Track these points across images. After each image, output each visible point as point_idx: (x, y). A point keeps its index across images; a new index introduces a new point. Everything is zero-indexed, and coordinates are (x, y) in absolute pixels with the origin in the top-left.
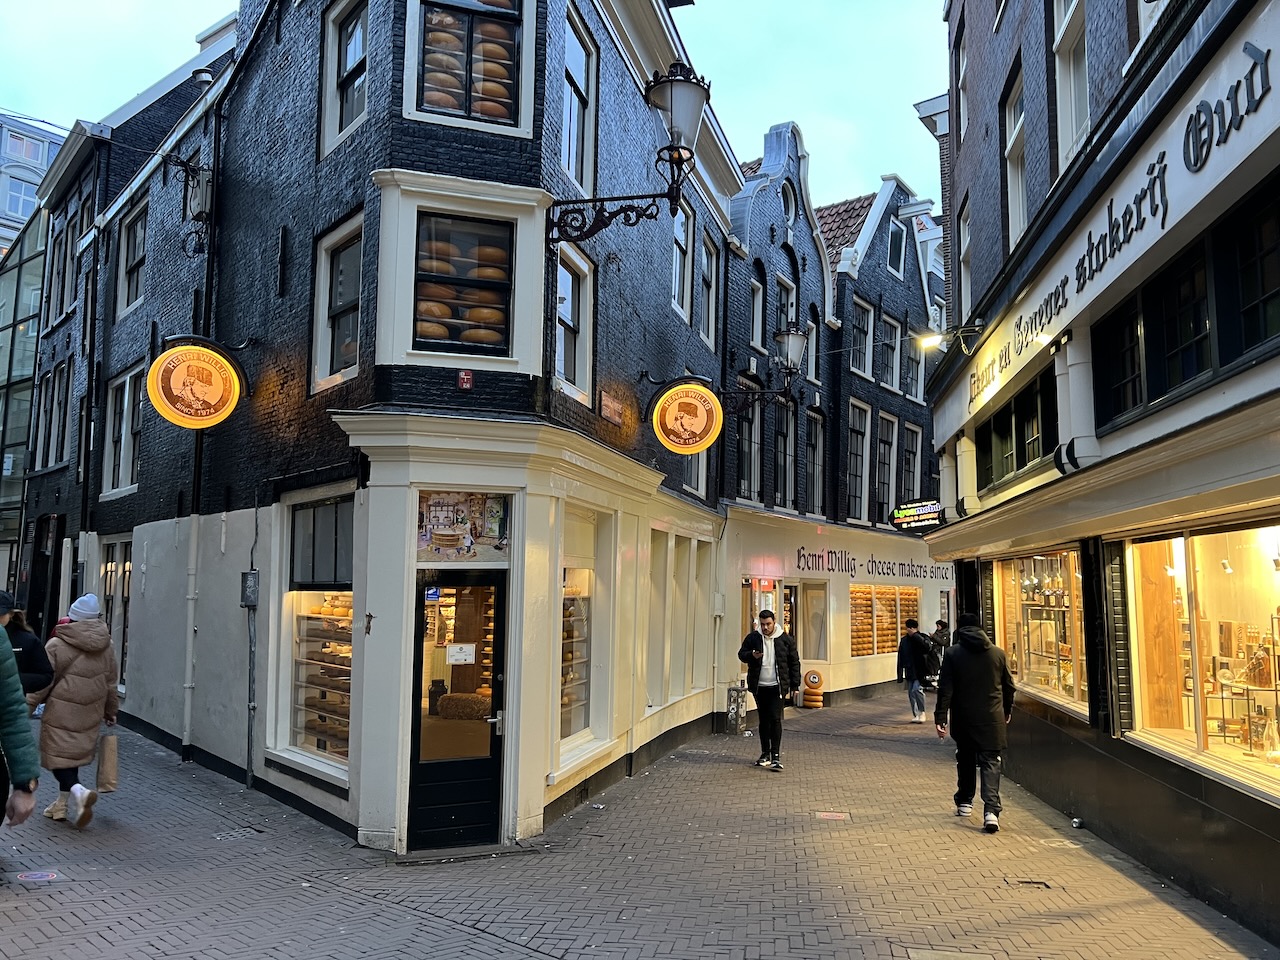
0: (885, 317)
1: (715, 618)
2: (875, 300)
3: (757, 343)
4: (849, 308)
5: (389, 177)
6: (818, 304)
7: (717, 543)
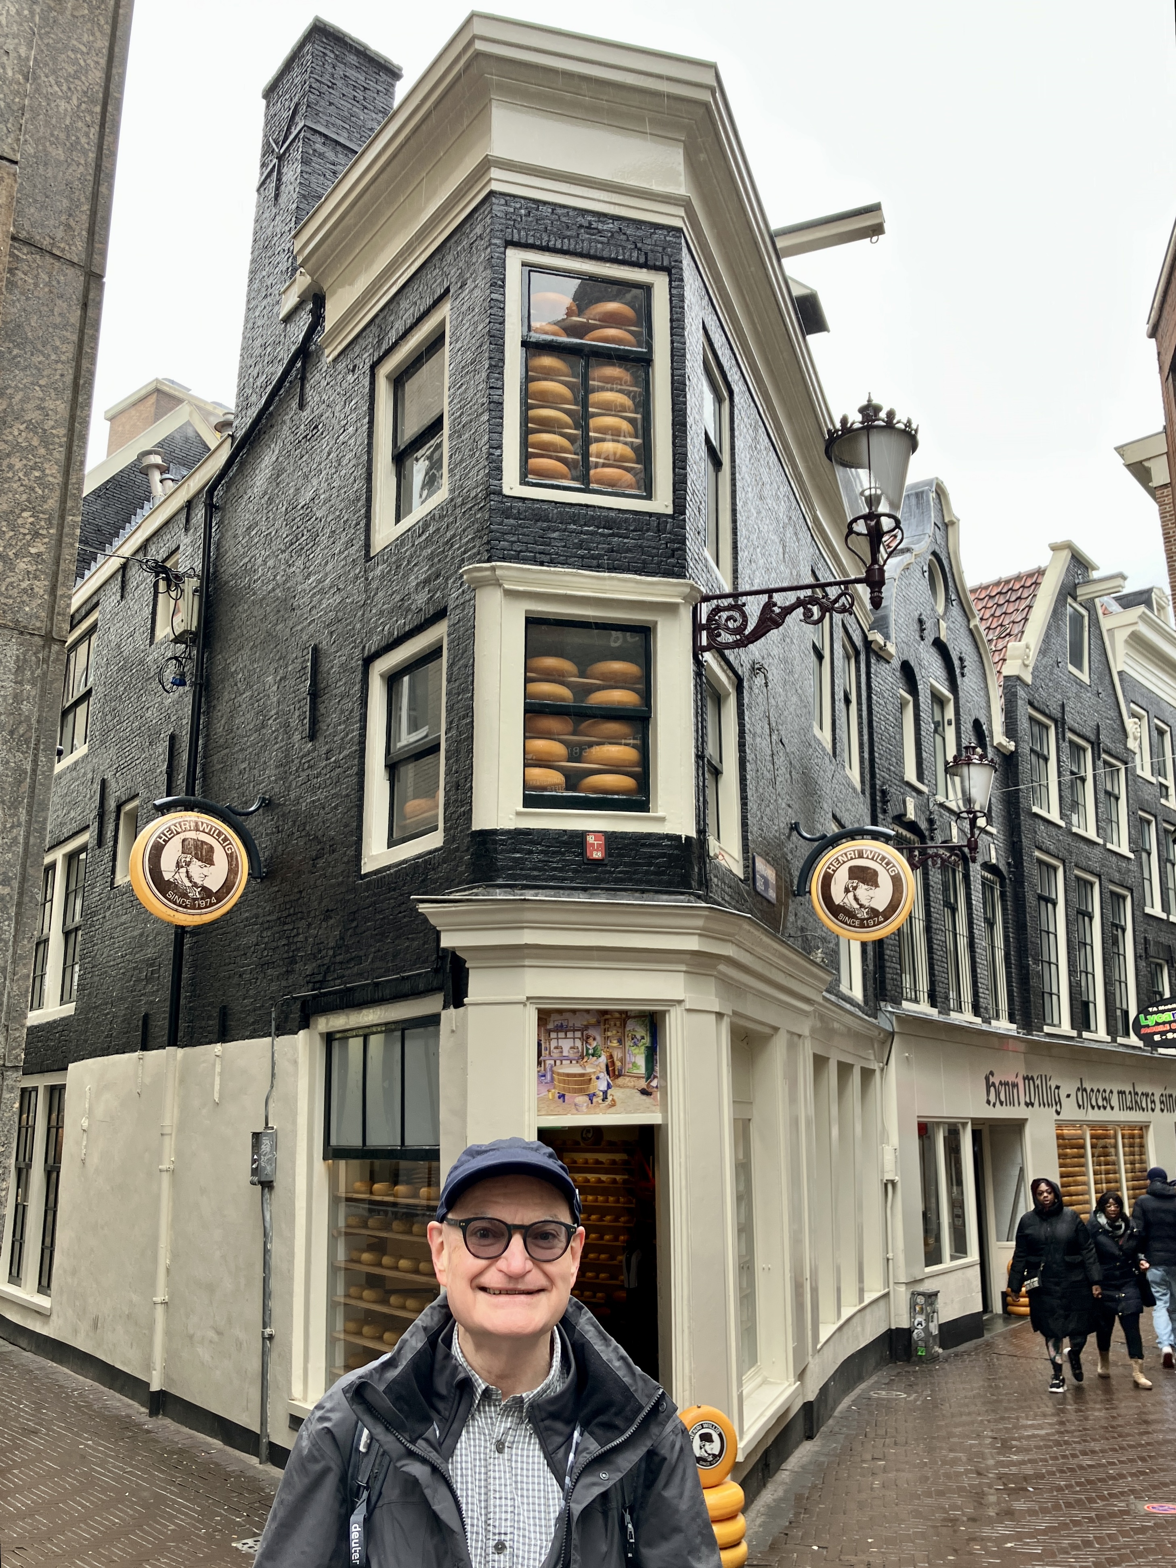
0: (1069, 735)
1: (886, 1185)
2: (1056, 712)
3: (911, 775)
4: (1024, 724)
5: (488, 573)
6: (983, 720)
7: (882, 1070)
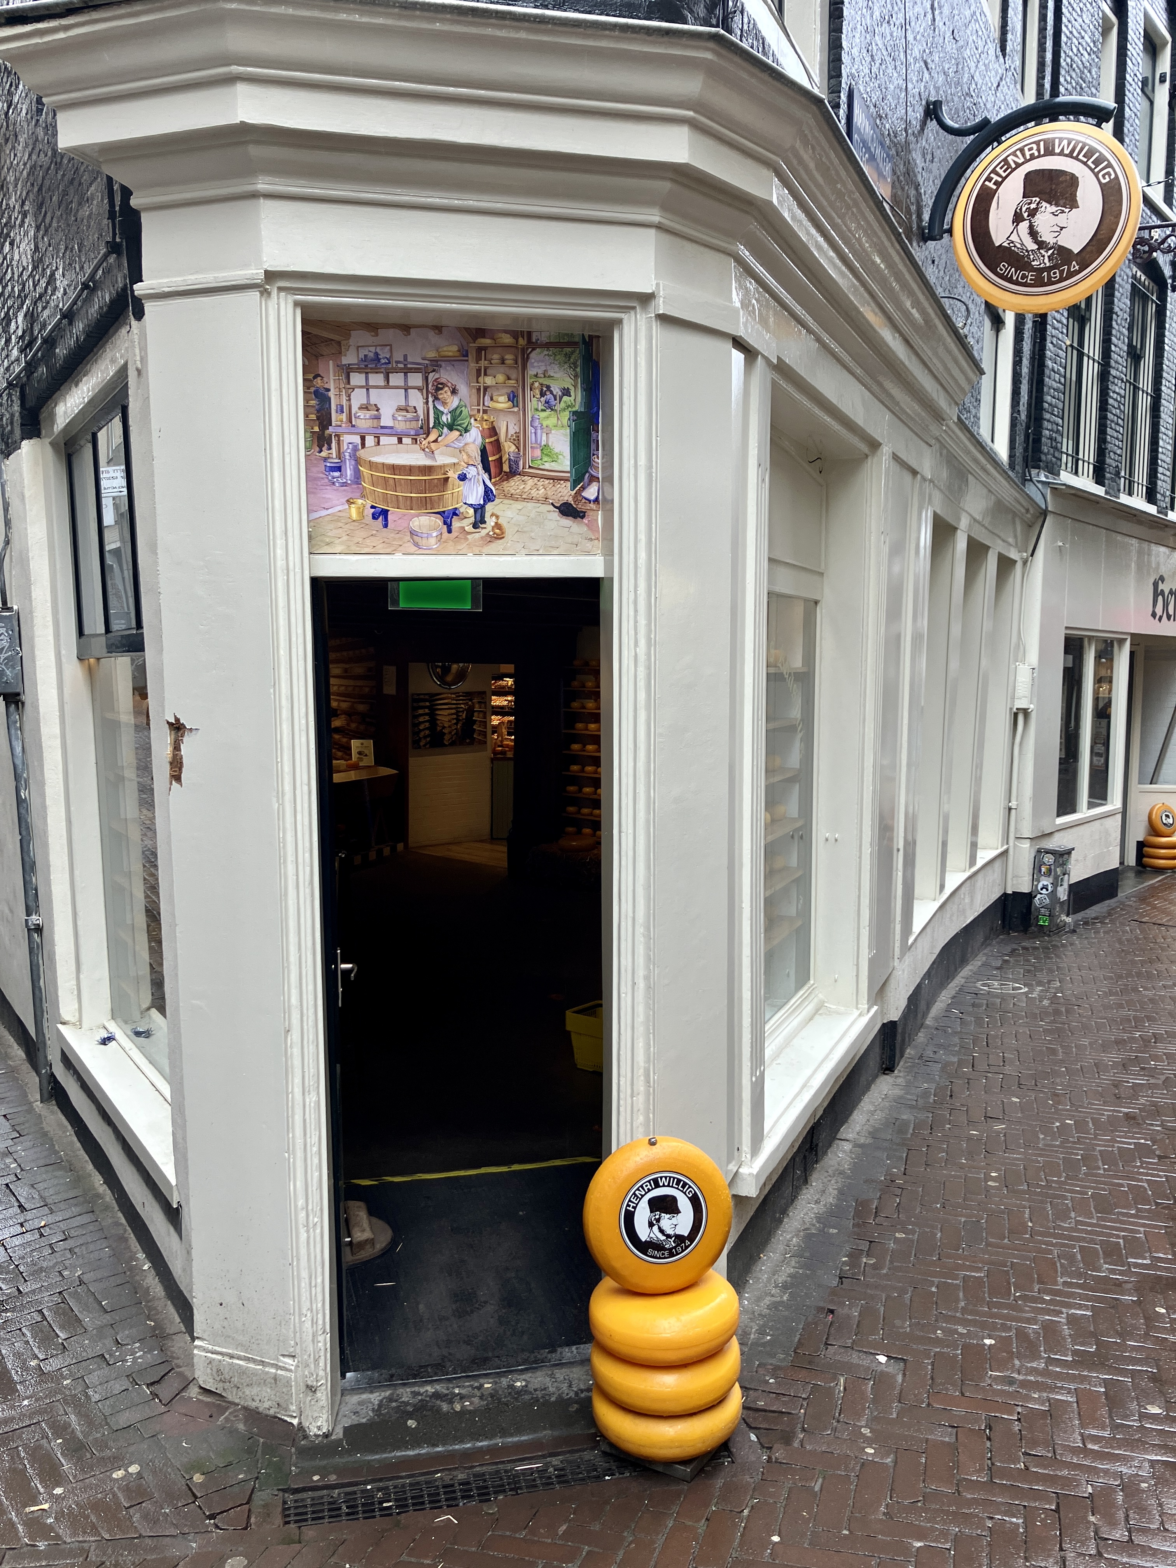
1: (1016, 715)
7: (1025, 563)
